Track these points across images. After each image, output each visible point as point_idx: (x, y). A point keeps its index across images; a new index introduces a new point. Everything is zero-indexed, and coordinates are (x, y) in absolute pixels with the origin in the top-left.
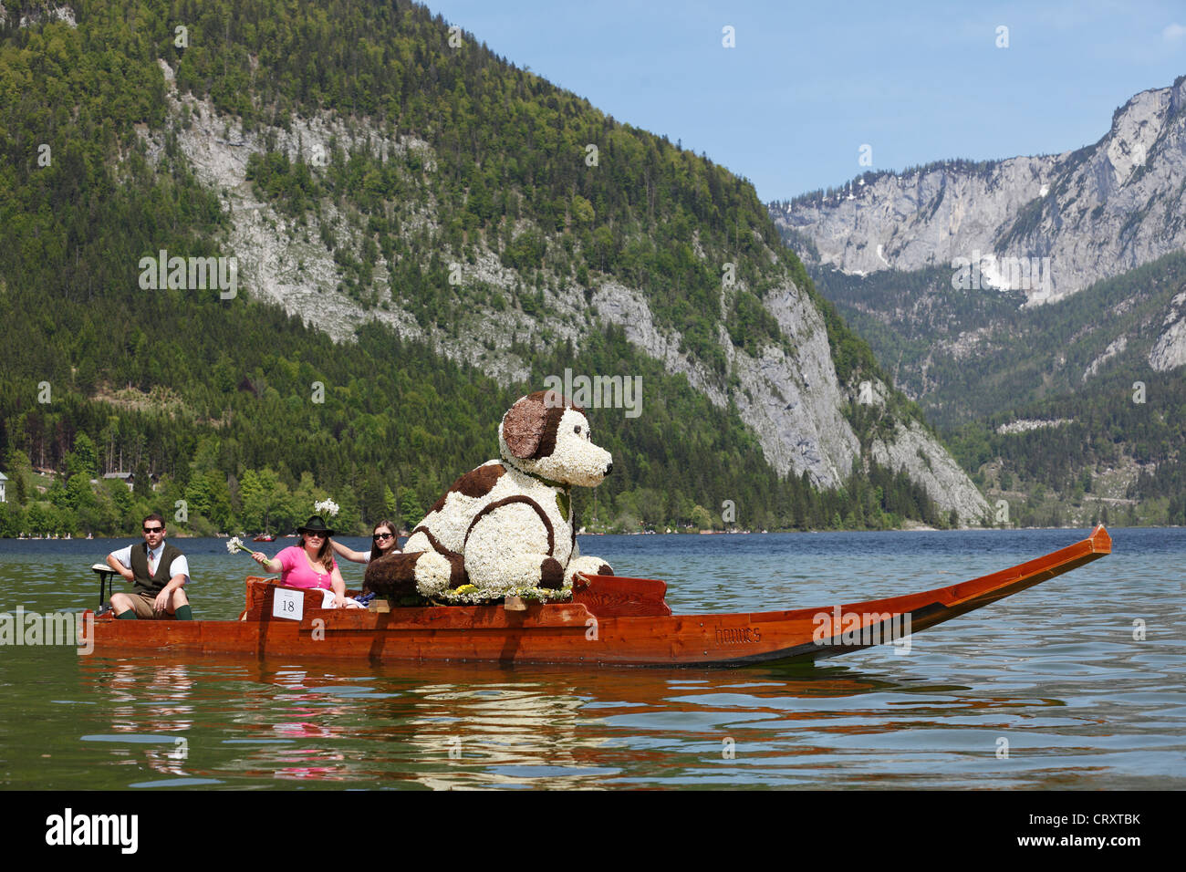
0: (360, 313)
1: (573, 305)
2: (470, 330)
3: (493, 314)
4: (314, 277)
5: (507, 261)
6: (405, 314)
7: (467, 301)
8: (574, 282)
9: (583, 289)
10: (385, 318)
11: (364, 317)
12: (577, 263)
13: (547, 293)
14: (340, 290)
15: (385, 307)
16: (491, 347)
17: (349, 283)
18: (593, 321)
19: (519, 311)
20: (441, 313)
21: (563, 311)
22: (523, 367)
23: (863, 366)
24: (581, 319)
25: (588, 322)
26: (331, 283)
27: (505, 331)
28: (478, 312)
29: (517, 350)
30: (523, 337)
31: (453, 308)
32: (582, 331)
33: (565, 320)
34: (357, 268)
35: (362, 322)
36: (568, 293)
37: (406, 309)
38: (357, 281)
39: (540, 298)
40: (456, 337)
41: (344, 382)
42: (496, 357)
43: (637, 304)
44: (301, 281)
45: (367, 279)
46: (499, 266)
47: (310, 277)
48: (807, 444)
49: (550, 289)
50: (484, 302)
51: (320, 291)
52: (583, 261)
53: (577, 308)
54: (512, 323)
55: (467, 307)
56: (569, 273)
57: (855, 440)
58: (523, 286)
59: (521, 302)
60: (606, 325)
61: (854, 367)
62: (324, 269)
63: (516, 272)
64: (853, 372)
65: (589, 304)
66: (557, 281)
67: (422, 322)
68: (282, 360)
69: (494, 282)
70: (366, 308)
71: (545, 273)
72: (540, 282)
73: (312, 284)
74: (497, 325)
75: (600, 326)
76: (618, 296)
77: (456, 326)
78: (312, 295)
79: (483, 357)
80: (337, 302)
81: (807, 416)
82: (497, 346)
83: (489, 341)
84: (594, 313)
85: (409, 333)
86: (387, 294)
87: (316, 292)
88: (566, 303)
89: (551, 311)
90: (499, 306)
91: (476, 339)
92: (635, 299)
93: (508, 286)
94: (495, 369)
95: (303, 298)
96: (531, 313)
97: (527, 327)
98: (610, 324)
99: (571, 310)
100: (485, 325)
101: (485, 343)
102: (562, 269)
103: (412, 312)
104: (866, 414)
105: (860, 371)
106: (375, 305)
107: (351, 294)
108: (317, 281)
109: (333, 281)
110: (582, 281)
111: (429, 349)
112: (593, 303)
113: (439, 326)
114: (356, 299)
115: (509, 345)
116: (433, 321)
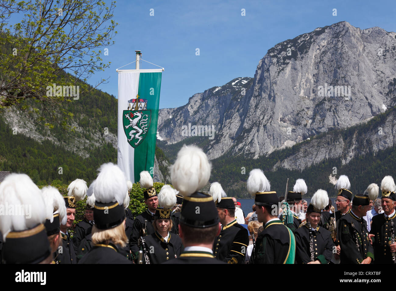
0: (42, 137)
1: (98, 137)
2: (72, 143)
3: (78, 139)
4: (29, 127)
5: (80, 125)
6: (55, 138)
7: (70, 135)
8: (98, 131)
9: (100, 133)
10: (50, 139)
11: (43, 139)
12: (98, 126)
13: (91, 134)
14: (36, 131)
15: (49, 136)
16: (79, 148)
17: (38, 129)
18: (104, 142)
19: (85, 138)
20: (64, 138)
21: (96, 139)
22: (88, 154)
23: (162, 156)
24: (100, 141)
25: (102, 142)
26: (33, 129)
27: (82, 144)
28: (74, 138)
29: (85, 149)
30: (86, 145)
31: (67, 137)
32: (101, 144)
33: (97, 141)
34: (40, 125)
35: (43, 140)
36: (97, 134)
37: (55, 136)
38: (41, 128)
39: (90, 135)
40: (69, 145)
41: (51, 156)
42: (80, 151)
43: (115, 138)
44: (25, 128)
45: (43, 128)
46: (78, 126)
47: (28, 126)
48: (156, 176)
49: (92, 133)
50: (75, 136)
51: (31, 131)
52: (100, 126)
53: (99, 138)
54: (83, 141)
55: (71, 137)
56: (96, 129)
57: (162, 176)
58: (85, 132)
59: (85, 136)
60: (107, 143)
61: (160, 157)
62: (31, 125)
63: (82, 128)
64: (160, 158)
65: (102, 137)
66: (94, 131)
67: (59, 140)
68: (31, 148)
69: (77, 131)
70: (44, 136)
71: (91, 129)
72: (89, 131)
73: (28, 129)
74: (79, 142)
75: (106, 143)
76: (110, 135)
77: (69, 142)
78: (29, 132)
79: (77, 151)
80: (35, 134)
81: (156, 169)
82: (80, 148)
83: (78, 146)
84: (104, 140)
85: (57, 143)
86: (49, 132)
87: (30, 131)
88: (96, 137)
89: (93, 139)
90: (79, 137)
91: (74, 146)
92: (114, 136)
93: (81, 132)
94: (81, 154)
95: (26, 132)
96: (88, 139)
97: (87, 143)
98: (109, 143)
99: (98, 139)
100: (76, 142)
101: (77, 147)
102: (94, 128)
103: (56, 137)
104: (164, 169)
105: (162, 158)
106: (46, 135)
107: (39, 132)
108: (30, 128)
109: (34, 128)
110: (100, 131)
111: (63, 148)
112: (103, 137)
113: (64, 142)
114: (41, 133)
115: (83, 147)
116: (62, 140)
